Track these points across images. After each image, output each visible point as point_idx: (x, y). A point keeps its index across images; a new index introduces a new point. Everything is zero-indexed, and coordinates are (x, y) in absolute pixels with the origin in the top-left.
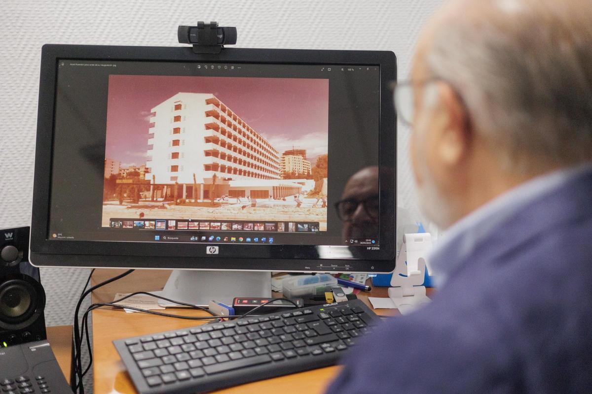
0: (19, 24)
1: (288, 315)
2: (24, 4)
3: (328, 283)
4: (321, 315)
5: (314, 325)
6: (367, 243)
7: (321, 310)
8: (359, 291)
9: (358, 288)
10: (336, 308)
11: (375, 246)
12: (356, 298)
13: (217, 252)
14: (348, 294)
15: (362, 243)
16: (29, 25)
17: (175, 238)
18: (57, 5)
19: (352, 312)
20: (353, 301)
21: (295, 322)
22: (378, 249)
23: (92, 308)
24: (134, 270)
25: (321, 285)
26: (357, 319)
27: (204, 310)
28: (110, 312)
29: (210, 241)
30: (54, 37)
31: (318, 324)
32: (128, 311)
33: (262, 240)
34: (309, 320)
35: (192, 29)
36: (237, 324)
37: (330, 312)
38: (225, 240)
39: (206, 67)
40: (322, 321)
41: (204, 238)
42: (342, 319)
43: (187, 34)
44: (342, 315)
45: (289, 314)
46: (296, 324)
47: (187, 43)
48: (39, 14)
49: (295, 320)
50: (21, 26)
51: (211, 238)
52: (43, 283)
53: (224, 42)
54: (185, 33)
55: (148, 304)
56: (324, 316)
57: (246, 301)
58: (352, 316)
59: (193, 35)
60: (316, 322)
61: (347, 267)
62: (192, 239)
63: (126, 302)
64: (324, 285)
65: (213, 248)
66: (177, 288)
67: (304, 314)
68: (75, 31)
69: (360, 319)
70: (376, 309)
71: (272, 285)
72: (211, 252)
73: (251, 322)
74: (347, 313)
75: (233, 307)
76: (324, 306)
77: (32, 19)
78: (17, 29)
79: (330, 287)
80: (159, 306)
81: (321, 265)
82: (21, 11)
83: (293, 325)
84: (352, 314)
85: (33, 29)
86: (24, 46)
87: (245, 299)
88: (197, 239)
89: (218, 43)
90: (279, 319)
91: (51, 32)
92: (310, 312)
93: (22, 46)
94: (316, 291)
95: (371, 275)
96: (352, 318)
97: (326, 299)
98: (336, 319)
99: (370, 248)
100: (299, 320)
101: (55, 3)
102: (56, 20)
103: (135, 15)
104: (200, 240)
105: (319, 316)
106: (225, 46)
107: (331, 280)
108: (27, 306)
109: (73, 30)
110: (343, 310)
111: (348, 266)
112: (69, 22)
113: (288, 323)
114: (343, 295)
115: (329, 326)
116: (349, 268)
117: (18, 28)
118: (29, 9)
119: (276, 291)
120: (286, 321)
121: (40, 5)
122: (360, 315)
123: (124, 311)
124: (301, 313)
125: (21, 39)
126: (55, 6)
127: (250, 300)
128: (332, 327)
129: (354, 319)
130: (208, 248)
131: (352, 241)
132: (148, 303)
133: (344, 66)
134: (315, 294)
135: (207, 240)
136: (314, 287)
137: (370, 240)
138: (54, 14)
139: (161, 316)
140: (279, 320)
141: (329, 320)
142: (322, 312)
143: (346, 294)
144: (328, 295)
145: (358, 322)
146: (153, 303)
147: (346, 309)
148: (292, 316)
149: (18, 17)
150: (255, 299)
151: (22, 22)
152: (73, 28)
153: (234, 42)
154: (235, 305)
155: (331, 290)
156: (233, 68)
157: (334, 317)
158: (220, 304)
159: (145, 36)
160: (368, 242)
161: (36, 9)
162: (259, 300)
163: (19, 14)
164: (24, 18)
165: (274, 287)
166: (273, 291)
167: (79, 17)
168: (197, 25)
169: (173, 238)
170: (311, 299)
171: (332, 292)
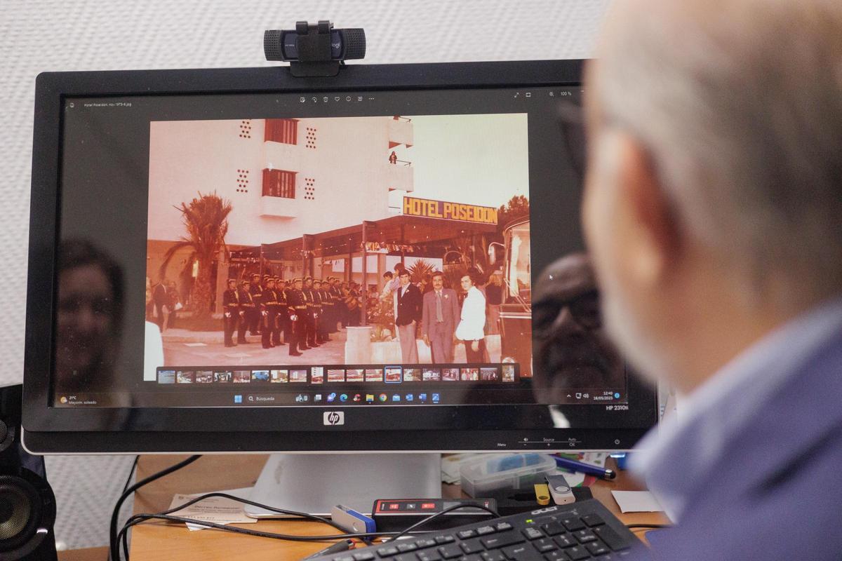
0: (9, 43)
1: (467, 533)
2: (15, 10)
3: (539, 466)
4: (527, 532)
5: (516, 551)
6: (606, 398)
7: (528, 521)
8: (594, 480)
9: (592, 473)
10: (554, 518)
11: (620, 403)
12: (589, 495)
13: (341, 422)
14: (574, 486)
15: (596, 398)
16: (24, 43)
17: (268, 399)
18: (69, 8)
19: (584, 525)
20: (586, 502)
21: (481, 547)
22: (626, 408)
23: (132, 522)
24: (198, 456)
25: (526, 471)
26: (592, 537)
27: (324, 522)
28: (164, 529)
29: (330, 403)
30: (67, 62)
31: (522, 549)
32: (193, 528)
33: (420, 397)
34: (506, 541)
35: (287, 36)
36: (378, 553)
37: (545, 525)
38: (355, 399)
39: (315, 99)
40: (530, 543)
41: (319, 397)
42: (567, 538)
43: (278, 45)
44: (565, 530)
45: (471, 532)
46: (483, 551)
47: (279, 59)
48: (41, 25)
49: (481, 542)
50: (11, 47)
51: (331, 398)
52: (49, 479)
53: (345, 53)
54: (276, 43)
55: (229, 512)
56: (533, 533)
57: (395, 506)
58: (583, 532)
59: (290, 45)
60: (518, 546)
61: (572, 441)
62: (299, 399)
63: (190, 510)
64: (533, 470)
65: (334, 415)
66: (279, 482)
67: (497, 531)
68: (101, 50)
69: (599, 538)
70: (626, 513)
71: (442, 472)
72: (332, 422)
73: (401, 550)
74: (575, 526)
75: (374, 517)
76: (533, 513)
77: (29, 33)
78: (6, 52)
79: (544, 474)
80: (245, 517)
81: (525, 439)
82: (12, 20)
83: (478, 552)
84: (583, 528)
85: (32, 51)
86: (17, 80)
87: (394, 502)
88: (306, 400)
89: (333, 58)
90: (453, 541)
91: (61, 54)
92: (509, 526)
93: (14, 79)
94: (518, 481)
95: (616, 454)
96: (584, 536)
97: (538, 498)
98: (555, 538)
99: (610, 408)
100: (489, 542)
101: (66, 5)
102: (69, 34)
103: (199, 19)
104: (311, 401)
105: (525, 534)
106: (347, 62)
107: (544, 461)
108: (25, 521)
109: (98, 48)
110: (567, 521)
111: (573, 439)
112: (90, 35)
113: (468, 550)
114: (566, 489)
115: (543, 552)
116: (576, 444)
117: (6, 49)
118: (24, 17)
119: (449, 482)
120: (464, 545)
121: (42, 9)
122: (598, 529)
123: (187, 527)
124: (491, 529)
125: (13, 67)
126: (66, 11)
127: (403, 504)
128: (547, 555)
129: (586, 538)
130: (326, 414)
131: (578, 396)
132: (227, 510)
133: (554, 88)
134: (518, 488)
135: (324, 401)
136: (516, 475)
137: (611, 393)
138: (64, 24)
139: (248, 535)
140: (453, 544)
141: (542, 541)
142: (530, 526)
143: (571, 486)
144: (541, 490)
145: (595, 544)
146: (237, 511)
147: (572, 519)
148: (476, 535)
149: (6, 31)
150: (412, 501)
151: (13, 39)
152: (97, 46)
153: (361, 55)
154: (376, 514)
155: (543, 479)
156: (360, 99)
157: (551, 535)
158: (351, 512)
159: (217, 54)
160: (607, 396)
161: (36, 17)
162: (419, 502)
163: (7, 26)
164: (16, 33)
165: (447, 475)
166: (444, 483)
167: (107, 27)
168: (295, 29)
169: (265, 399)
170: (510, 498)
171: (547, 483)
